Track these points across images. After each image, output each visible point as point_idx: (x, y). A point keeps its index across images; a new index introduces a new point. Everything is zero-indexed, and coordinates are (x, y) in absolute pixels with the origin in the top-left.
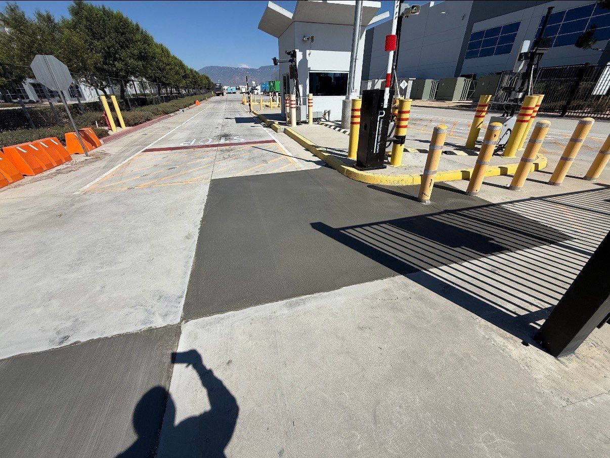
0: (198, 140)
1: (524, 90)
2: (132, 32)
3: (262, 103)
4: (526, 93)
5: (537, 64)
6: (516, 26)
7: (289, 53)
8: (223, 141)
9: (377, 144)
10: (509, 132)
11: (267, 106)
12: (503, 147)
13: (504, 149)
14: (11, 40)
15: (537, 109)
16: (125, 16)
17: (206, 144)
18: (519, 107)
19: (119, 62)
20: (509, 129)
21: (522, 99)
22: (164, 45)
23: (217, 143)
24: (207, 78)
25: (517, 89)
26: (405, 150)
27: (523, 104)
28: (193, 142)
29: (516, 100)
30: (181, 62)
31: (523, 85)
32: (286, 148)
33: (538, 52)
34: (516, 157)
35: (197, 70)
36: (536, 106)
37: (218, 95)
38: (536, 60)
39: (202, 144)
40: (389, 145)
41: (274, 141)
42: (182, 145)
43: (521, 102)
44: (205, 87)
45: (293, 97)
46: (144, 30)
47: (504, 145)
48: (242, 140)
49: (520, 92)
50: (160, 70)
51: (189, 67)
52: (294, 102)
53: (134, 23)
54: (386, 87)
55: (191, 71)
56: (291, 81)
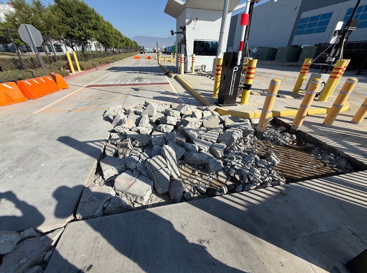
0: (122, 81)
1: (336, 56)
2: (89, 13)
3: (166, 59)
4: (337, 58)
5: (347, 38)
6: (330, 15)
7: (181, 28)
8: (137, 82)
9: (232, 89)
10: (324, 84)
11: (169, 61)
12: (319, 94)
13: (319, 96)
14: (16, 15)
15: (345, 69)
16: (86, 3)
17: (126, 83)
18: (332, 68)
19: (81, 31)
20: (324, 82)
21: (334, 62)
22: (110, 22)
23: (133, 83)
24: (135, 43)
25: (331, 55)
26: (251, 93)
27: (335, 65)
28: (118, 82)
29: (330, 63)
30: (119, 33)
31: (335, 52)
32: (175, 88)
33: (349, 29)
34: (327, 102)
35: (129, 38)
36: (345, 67)
37: (142, 53)
38: (346, 35)
39: (124, 83)
40: (240, 90)
41: (168, 83)
42: (111, 83)
43: (333, 64)
44: (134, 48)
45: (183, 56)
46: (97, 13)
47: (320, 93)
48: (149, 82)
49: (333, 57)
50: (106, 37)
51: (125, 36)
52: (183, 59)
53: (91, 8)
54: (239, 51)
55: (126, 38)
56: (182, 45)
